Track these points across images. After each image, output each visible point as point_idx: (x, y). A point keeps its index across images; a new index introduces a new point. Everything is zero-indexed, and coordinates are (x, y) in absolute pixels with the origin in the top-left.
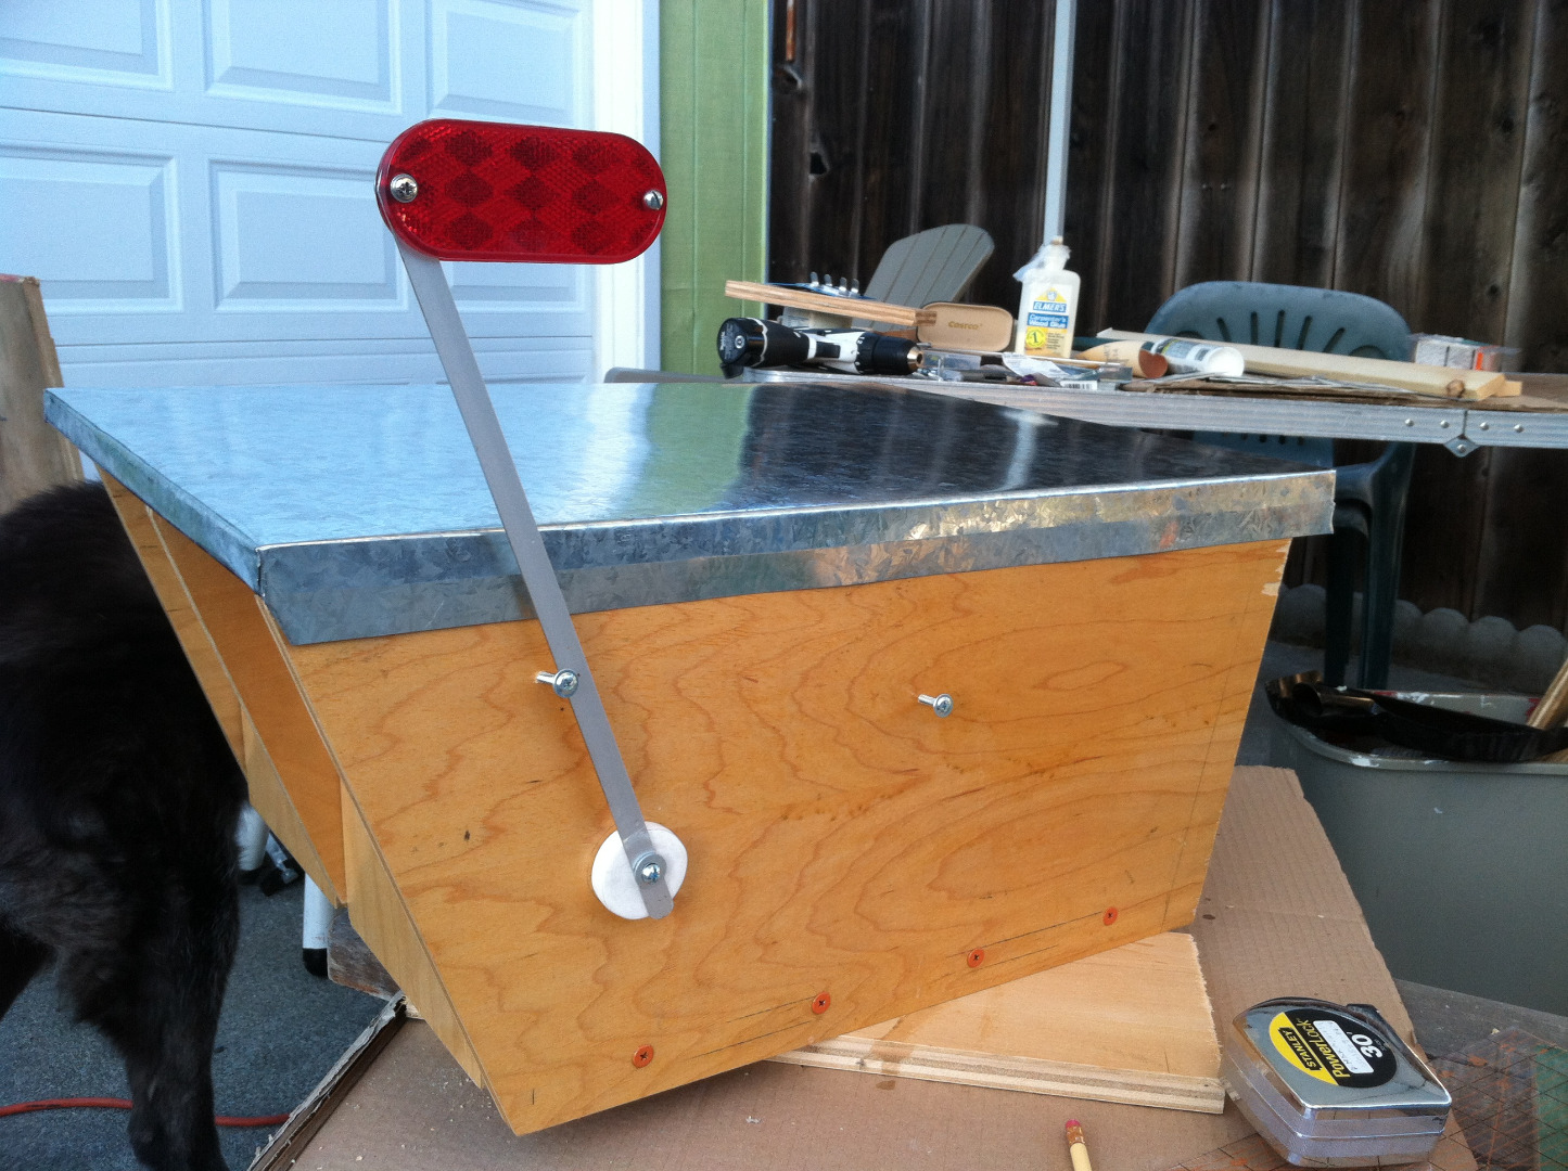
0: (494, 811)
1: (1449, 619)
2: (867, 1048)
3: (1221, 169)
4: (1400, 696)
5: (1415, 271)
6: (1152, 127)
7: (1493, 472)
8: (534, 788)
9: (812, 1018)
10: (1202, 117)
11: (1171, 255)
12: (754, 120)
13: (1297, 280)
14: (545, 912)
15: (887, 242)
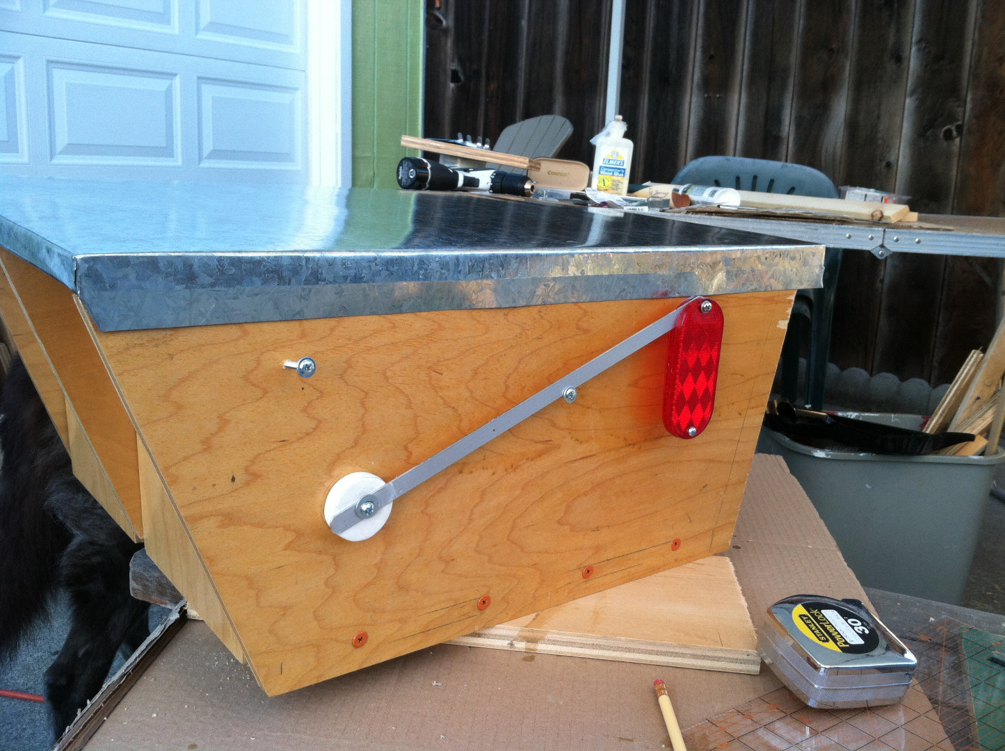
0: (253, 462)
1: (858, 374)
2: (515, 634)
3: (717, 84)
4: (840, 414)
5: (839, 152)
6: (673, 57)
7: (886, 281)
8: (283, 446)
9: (477, 613)
10: (705, 50)
11: (684, 141)
12: (414, 46)
13: (764, 156)
14: (290, 536)
15: (502, 128)
